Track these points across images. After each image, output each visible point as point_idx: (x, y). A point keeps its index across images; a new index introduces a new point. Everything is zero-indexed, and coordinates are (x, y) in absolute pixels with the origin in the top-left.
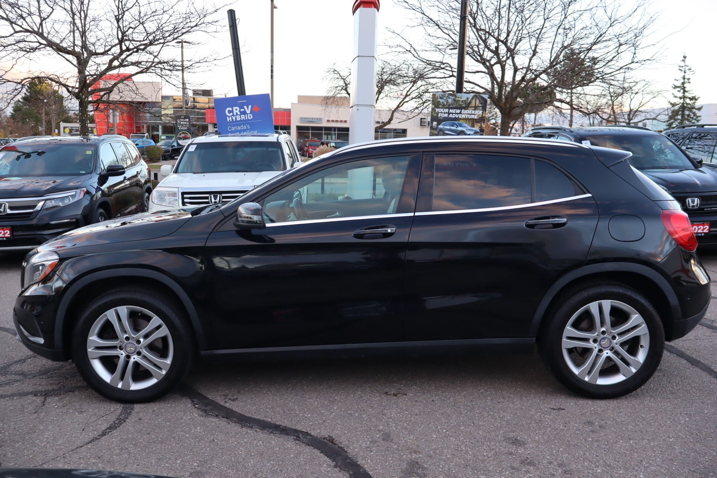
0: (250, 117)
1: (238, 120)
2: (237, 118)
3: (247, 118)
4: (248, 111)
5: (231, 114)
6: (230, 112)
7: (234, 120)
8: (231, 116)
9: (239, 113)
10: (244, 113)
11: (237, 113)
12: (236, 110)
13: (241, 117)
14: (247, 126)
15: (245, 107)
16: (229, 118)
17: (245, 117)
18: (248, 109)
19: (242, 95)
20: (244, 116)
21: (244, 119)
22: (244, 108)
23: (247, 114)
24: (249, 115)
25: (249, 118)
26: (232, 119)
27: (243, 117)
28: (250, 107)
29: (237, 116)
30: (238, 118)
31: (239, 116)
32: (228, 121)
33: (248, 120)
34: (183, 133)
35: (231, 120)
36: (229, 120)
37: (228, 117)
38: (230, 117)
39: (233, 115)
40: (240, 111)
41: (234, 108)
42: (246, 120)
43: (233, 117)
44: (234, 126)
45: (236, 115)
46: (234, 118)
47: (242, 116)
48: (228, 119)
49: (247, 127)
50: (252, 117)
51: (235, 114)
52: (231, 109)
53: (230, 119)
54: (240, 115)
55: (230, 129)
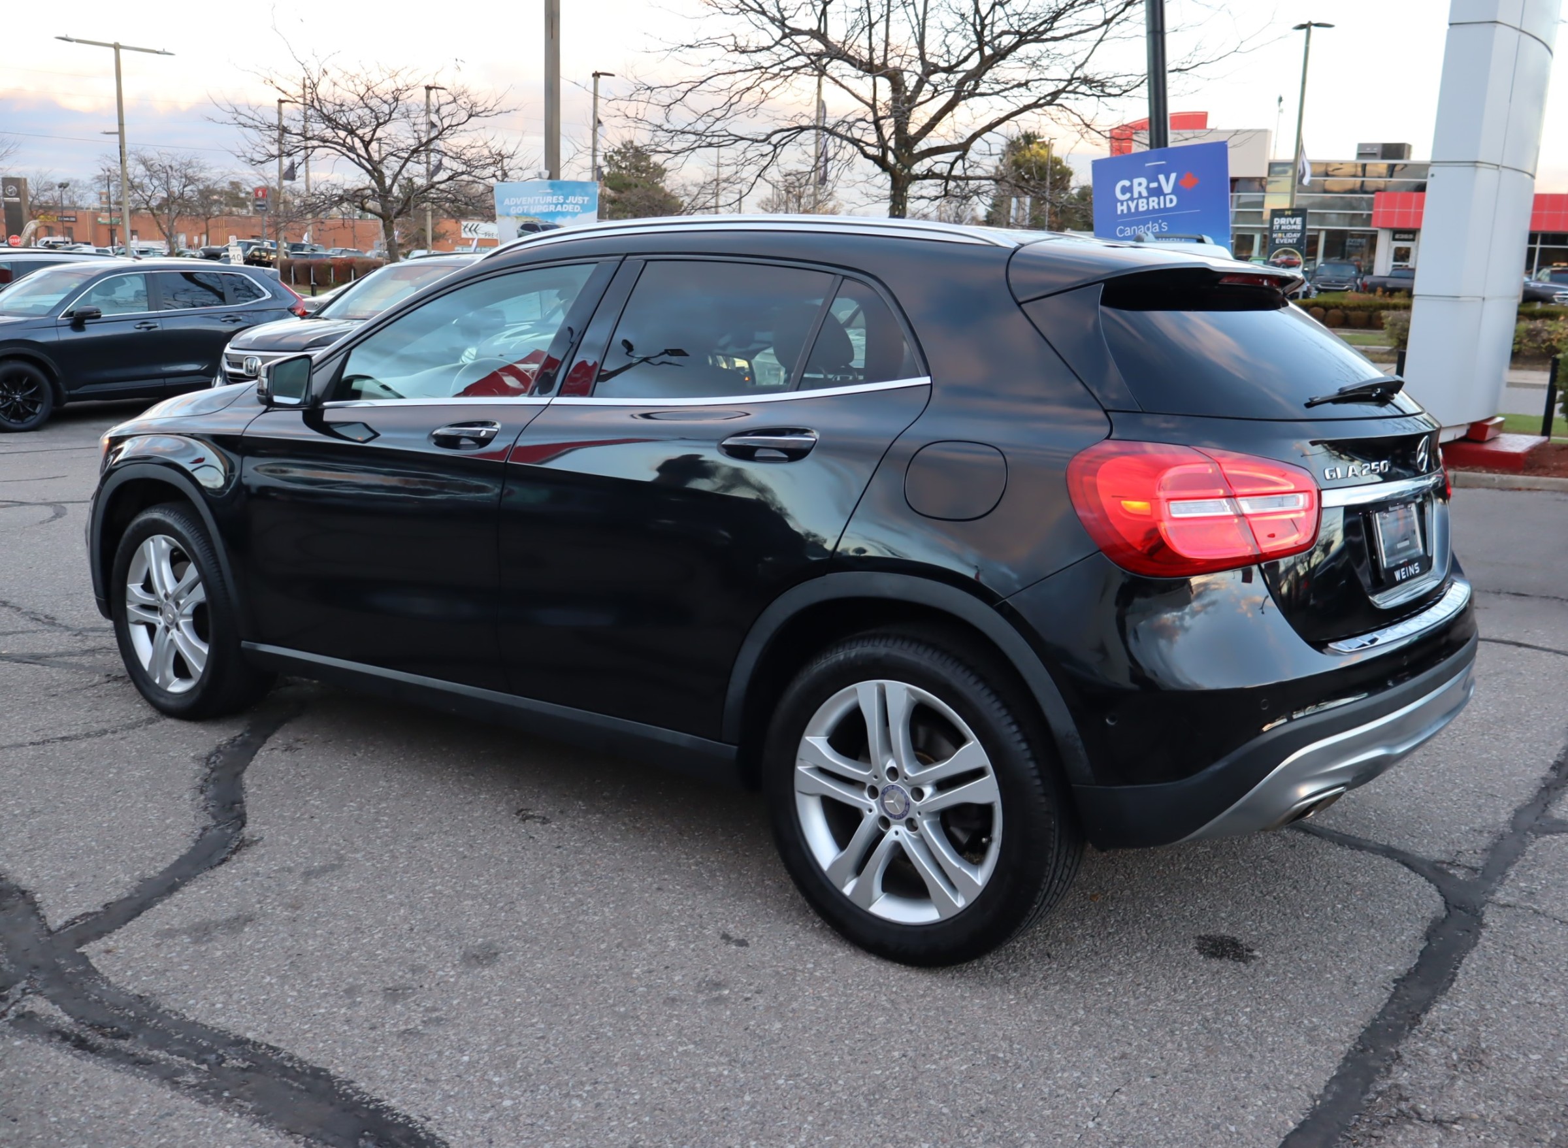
0: (1171, 201)
1: (1141, 209)
2: (1140, 205)
3: (1162, 206)
4: (1167, 188)
5: (1128, 195)
6: (1124, 190)
7: (1133, 210)
8: (1127, 200)
9: (1145, 194)
10: (1158, 192)
11: (1140, 193)
12: (1140, 184)
13: (1148, 204)
14: (1160, 225)
15: (1162, 177)
16: (1122, 205)
17: (1159, 204)
18: (1167, 180)
19: (1159, 146)
20: (1156, 199)
21: (1157, 207)
22: (1158, 181)
23: (1165, 195)
24: (1168, 198)
25: (1168, 205)
26: (1128, 206)
27: (1154, 203)
28: (1173, 176)
29: (1140, 201)
30: (1143, 206)
31: (1145, 201)
32: (1119, 212)
33: (1166, 209)
34: (1285, 252)
35: (1125, 212)
36: (1122, 211)
37: (1119, 204)
38: (1125, 203)
39: (1132, 199)
40: (1148, 188)
41: (1136, 181)
42: (1160, 210)
43: (1130, 202)
44: (1130, 224)
45: (1138, 199)
46: (1133, 206)
47: (1151, 199)
48: (1119, 208)
49: (1160, 227)
50: (1175, 202)
51: (1136, 195)
52: (1127, 183)
53: (1125, 207)
54: (1147, 198)
55: (1122, 231)
